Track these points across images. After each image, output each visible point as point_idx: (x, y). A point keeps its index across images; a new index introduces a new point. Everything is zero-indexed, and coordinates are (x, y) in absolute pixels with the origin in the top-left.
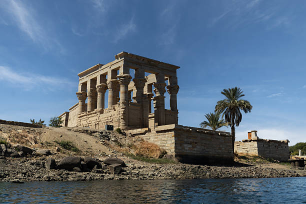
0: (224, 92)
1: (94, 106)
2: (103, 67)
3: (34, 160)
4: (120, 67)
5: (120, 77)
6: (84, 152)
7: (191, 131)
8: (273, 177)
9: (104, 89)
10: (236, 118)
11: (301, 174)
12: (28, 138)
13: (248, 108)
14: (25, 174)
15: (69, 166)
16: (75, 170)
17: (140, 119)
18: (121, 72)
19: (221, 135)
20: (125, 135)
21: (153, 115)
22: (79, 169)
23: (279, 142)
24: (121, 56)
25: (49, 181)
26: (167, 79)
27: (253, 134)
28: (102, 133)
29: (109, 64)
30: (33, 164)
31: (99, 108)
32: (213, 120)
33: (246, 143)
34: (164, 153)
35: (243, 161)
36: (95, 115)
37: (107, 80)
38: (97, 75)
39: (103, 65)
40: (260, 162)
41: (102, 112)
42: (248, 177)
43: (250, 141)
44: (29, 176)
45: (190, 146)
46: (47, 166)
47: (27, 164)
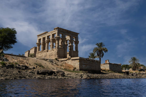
0: (97, 44)
1: (44, 49)
2: (48, 33)
3: (30, 71)
4: (56, 33)
5: (56, 37)
6: (46, 68)
7: (85, 60)
8: (121, 78)
9: (49, 42)
10: (101, 55)
11: (131, 77)
12: (24, 62)
13: (106, 51)
14: (29, 76)
15: (44, 73)
16: (46, 75)
17: (64, 54)
18: (56, 35)
19: (96, 61)
20: (59, 61)
21: (69, 53)
22: (48, 75)
23: (117, 64)
24: (56, 29)
25: (39, 79)
26: (74, 38)
27: (107, 61)
28: (50, 60)
29: (51, 32)
30: (30, 72)
31: (46, 50)
32: (93, 55)
33: (104, 65)
34: (75, 68)
35: (104, 72)
36: (45, 52)
37: (50, 38)
38: (46, 36)
39: (48, 32)
40: (111, 73)
41: (47, 51)
42: (111, 78)
43: (106, 64)
44: (31, 77)
45: (85, 66)
46: (36, 74)
47: (28, 72)
